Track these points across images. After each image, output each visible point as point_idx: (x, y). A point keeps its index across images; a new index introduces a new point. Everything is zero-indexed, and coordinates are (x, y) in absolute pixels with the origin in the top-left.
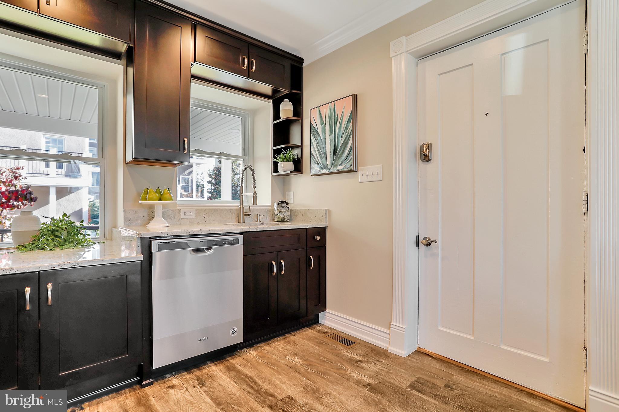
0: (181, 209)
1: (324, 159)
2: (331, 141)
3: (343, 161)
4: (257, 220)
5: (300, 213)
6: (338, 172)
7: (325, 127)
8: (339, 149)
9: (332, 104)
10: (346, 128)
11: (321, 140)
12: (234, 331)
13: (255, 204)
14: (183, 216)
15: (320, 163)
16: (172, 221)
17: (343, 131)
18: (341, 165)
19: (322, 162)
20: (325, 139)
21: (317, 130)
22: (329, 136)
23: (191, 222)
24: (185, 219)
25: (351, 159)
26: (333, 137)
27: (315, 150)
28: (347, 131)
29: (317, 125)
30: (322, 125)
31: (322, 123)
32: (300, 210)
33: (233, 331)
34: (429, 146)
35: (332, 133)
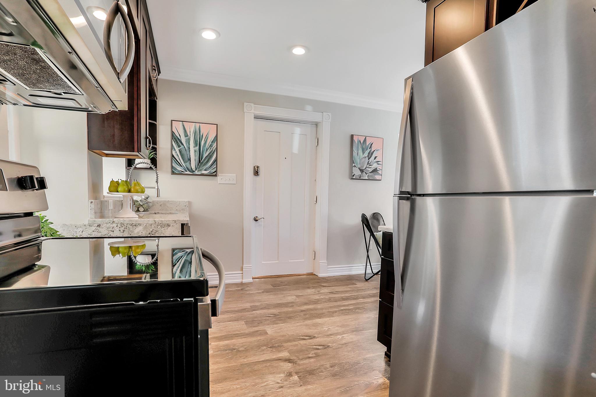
1: (188, 163)
2: (195, 151)
3: (207, 168)
5: (157, 204)
6: (203, 175)
7: (189, 139)
8: (203, 159)
9: (198, 125)
10: (211, 146)
11: (185, 148)
15: (184, 166)
17: (208, 147)
18: (205, 170)
19: (186, 165)
20: (189, 148)
21: (180, 139)
22: (194, 147)
25: (215, 168)
26: (197, 149)
27: (177, 155)
28: (212, 148)
29: (180, 136)
30: (185, 137)
31: (186, 135)
32: (157, 201)
34: (258, 167)
35: (197, 146)
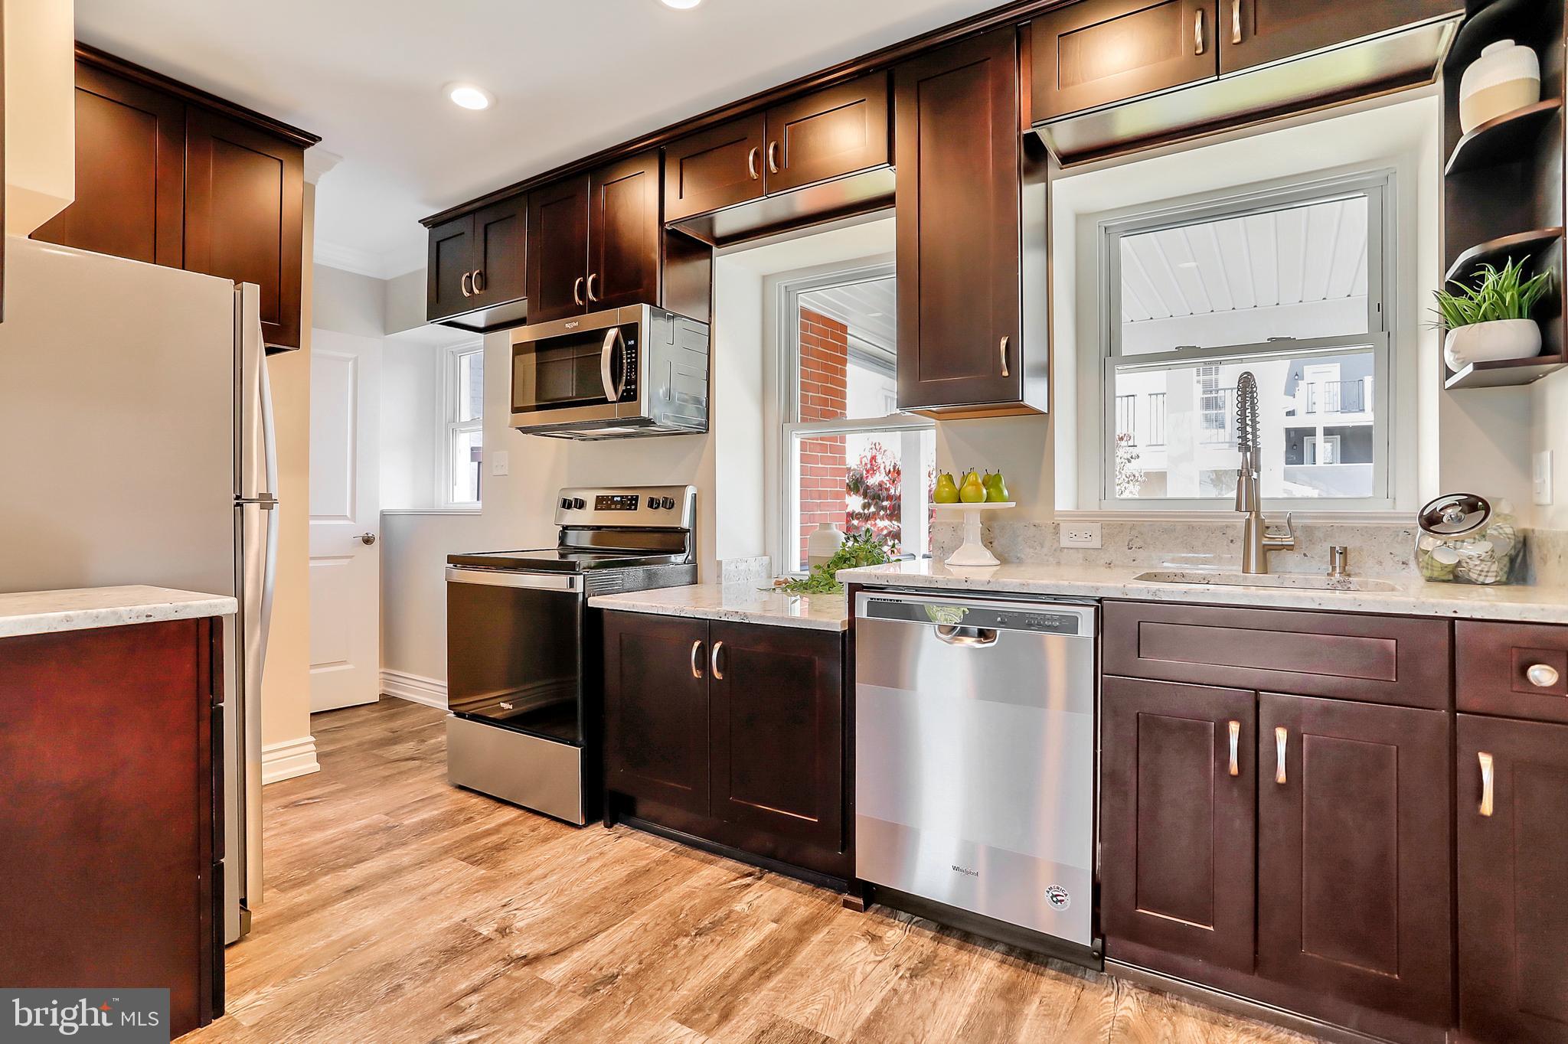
0: (1058, 524)
4: (1334, 568)
12: (1059, 898)
13: (1243, 509)
14: (1065, 542)
16: (1036, 553)
23: (1088, 558)
24: (1071, 551)
33: (1055, 893)
